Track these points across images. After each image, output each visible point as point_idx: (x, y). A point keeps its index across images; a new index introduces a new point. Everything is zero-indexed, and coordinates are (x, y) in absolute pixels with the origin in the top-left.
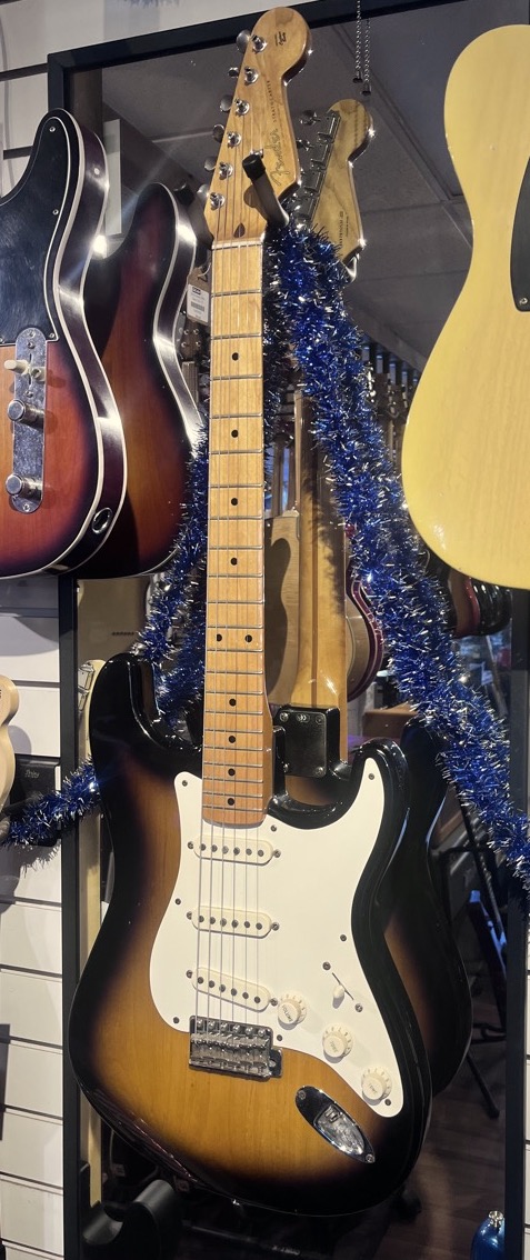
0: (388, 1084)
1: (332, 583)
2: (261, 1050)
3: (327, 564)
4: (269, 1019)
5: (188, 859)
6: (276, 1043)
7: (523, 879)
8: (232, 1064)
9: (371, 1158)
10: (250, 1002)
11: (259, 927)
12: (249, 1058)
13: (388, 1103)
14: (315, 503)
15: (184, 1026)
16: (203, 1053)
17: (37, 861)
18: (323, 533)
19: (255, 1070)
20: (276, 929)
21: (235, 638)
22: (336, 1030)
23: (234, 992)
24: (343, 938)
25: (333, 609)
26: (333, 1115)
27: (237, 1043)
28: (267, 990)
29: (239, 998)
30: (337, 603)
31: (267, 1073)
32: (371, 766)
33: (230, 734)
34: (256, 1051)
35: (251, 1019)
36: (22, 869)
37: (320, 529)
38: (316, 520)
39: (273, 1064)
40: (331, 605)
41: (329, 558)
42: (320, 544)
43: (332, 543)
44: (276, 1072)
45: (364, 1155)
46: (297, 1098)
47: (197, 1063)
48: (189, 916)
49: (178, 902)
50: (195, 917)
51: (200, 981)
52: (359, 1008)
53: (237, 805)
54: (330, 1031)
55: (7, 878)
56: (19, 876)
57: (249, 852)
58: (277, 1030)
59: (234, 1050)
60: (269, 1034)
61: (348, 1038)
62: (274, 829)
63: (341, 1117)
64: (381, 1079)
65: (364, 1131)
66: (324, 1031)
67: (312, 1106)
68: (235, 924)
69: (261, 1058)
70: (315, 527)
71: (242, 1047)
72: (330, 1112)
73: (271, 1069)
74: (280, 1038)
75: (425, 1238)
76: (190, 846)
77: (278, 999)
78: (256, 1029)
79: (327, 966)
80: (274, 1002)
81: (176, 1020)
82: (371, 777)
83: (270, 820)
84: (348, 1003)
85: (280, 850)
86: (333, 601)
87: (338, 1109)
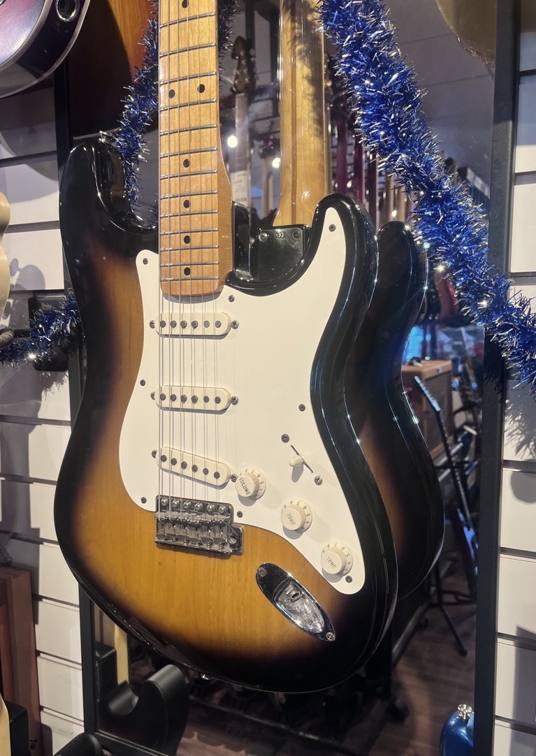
0: (348, 559)
1: (311, 104)
2: (221, 526)
3: (306, 83)
4: (229, 496)
5: (150, 338)
6: (236, 519)
7: (502, 343)
8: (194, 540)
9: (331, 636)
10: (210, 478)
11: (218, 400)
12: (210, 534)
13: (349, 580)
14: (293, 21)
15: (151, 506)
16: (168, 530)
17: (54, 385)
18: (300, 52)
19: (216, 547)
20: (235, 404)
21: (188, 90)
22: (295, 503)
23: (195, 469)
24: (302, 408)
25: (312, 131)
26: (294, 593)
27: (197, 519)
28: (227, 466)
29: (199, 475)
30: (315, 126)
31: (228, 549)
32: (332, 216)
33: (184, 199)
34: (217, 528)
35: (212, 496)
36: (43, 393)
37: (299, 47)
38: (294, 39)
39: (233, 541)
40: (310, 127)
41: (307, 78)
42: (299, 64)
43: (310, 61)
44: (237, 549)
45: (323, 634)
46: (258, 575)
47: (163, 540)
48: (153, 396)
49: (143, 383)
50: (157, 396)
51: (163, 459)
52: (318, 481)
53: (194, 273)
54: (288, 504)
55: (32, 402)
56: (40, 399)
57: (206, 324)
58: (237, 506)
59: (196, 527)
60: (229, 510)
61: (306, 511)
62: (231, 299)
63: (303, 596)
64: (340, 554)
65: (324, 608)
66: (283, 505)
67: (272, 581)
68: (194, 400)
69: (222, 535)
70: (293, 46)
71: (203, 523)
72: (290, 590)
73: (232, 546)
74: (240, 514)
75: (411, 735)
76: (152, 325)
77: (238, 474)
78: (218, 505)
79: (285, 439)
80: (234, 478)
81: (144, 500)
82: (332, 228)
83: (227, 290)
84: (307, 476)
85: (239, 321)
86: (311, 122)
87: (298, 587)
